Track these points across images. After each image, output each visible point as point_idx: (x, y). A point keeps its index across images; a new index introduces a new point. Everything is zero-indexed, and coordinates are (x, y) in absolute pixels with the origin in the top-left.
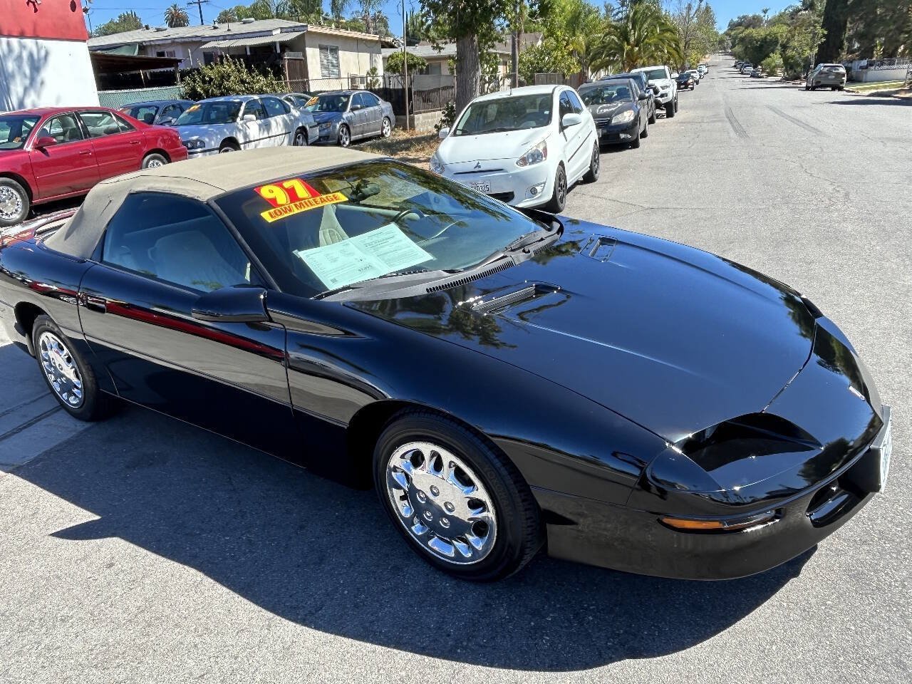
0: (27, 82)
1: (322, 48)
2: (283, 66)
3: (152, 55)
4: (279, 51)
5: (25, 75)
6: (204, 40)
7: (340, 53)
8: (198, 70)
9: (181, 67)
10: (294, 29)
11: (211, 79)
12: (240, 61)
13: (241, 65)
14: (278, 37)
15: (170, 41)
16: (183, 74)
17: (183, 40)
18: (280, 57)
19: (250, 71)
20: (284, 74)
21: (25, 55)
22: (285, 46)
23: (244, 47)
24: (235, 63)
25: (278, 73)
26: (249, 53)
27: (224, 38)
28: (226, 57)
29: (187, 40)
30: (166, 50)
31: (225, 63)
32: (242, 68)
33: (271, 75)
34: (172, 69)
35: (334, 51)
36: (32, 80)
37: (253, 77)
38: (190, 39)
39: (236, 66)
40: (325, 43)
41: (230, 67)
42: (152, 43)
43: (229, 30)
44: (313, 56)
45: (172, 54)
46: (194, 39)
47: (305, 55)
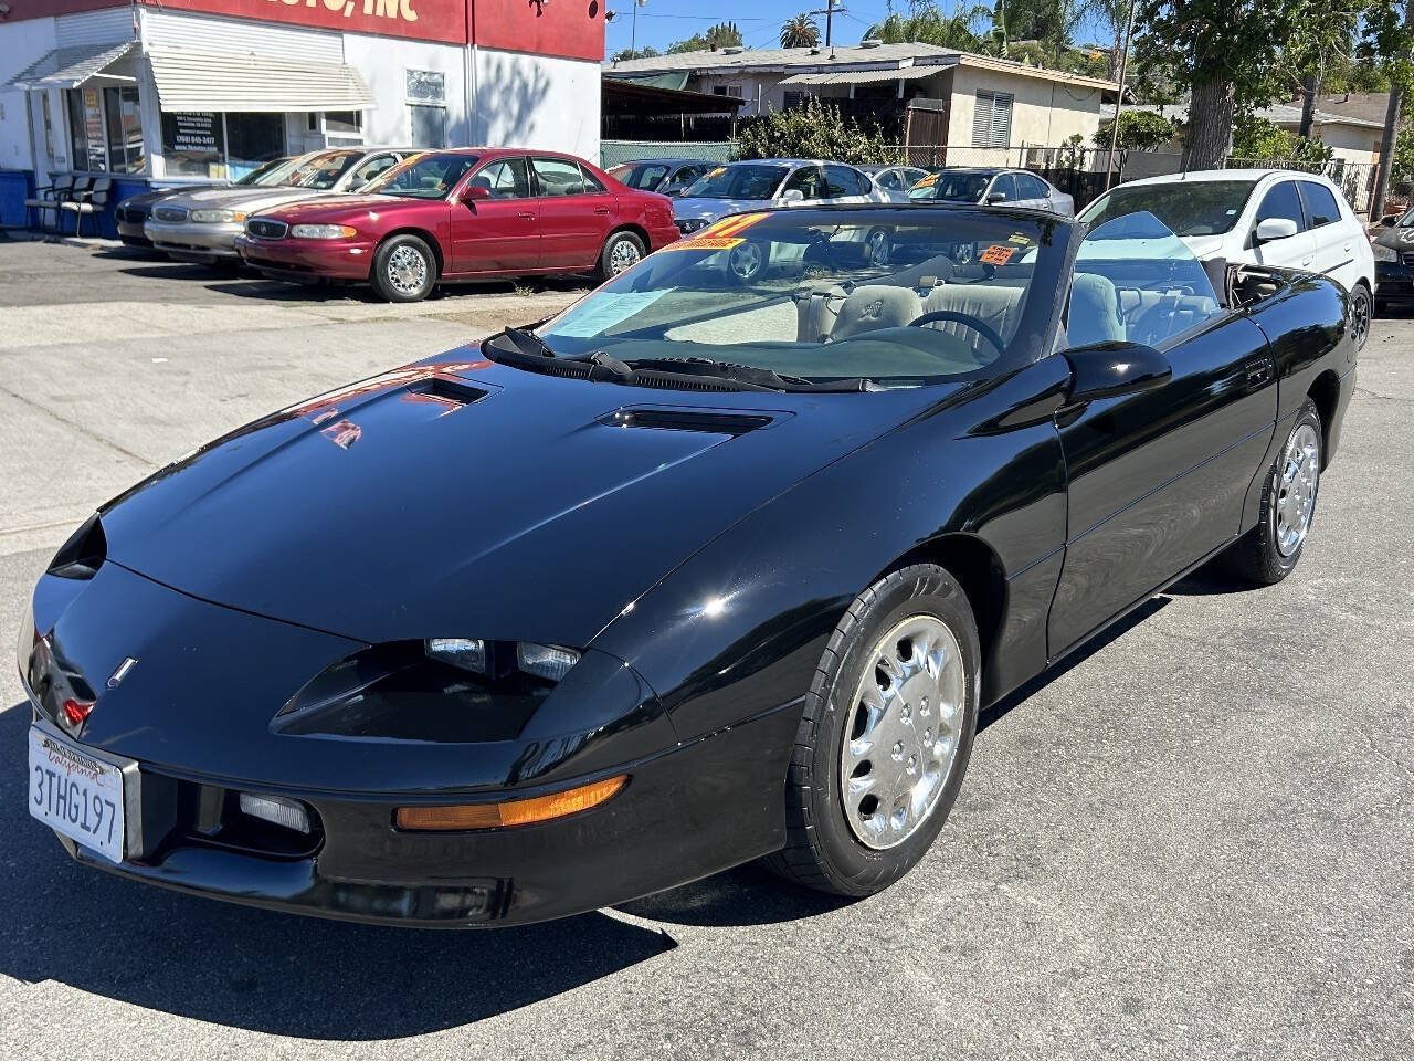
0: (512, 125)
1: (982, 96)
2: (904, 120)
3: (707, 90)
4: (901, 96)
5: (511, 114)
6: (787, 72)
7: (1017, 106)
8: (766, 119)
9: (743, 113)
10: (936, 60)
11: (783, 135)
12: (834, 109)
13: (834, 115)
14: (908, 71)
15: (737, 71)
16: (744, 124)
17: (757, 69)
18: (903, 104)
19: (848, 126)
20: (902, 136)
21: (517, 84)
22: (914, 87)
23: (847, 86)
24: (825, 112)
25: (893, 131)
26: (852, 97)
27: (820, 69)
28: (814, 100)
29: (762, 70)
30: (730, 85)
31: (810, 109)
32: (835, 119)
33: (879, 135)
34: (729, 115)
35: (1006, 101)
36: (520, 120)
37: (848, 136)
38: (768, 69)
39: (826, 116)
40: (987, 86)
41: (816, 117)
42: (710, 72)
43: (832, 57)
44: (963, 109)
45: (737, 91)
46: (774, 70)
47: (948, 107)
